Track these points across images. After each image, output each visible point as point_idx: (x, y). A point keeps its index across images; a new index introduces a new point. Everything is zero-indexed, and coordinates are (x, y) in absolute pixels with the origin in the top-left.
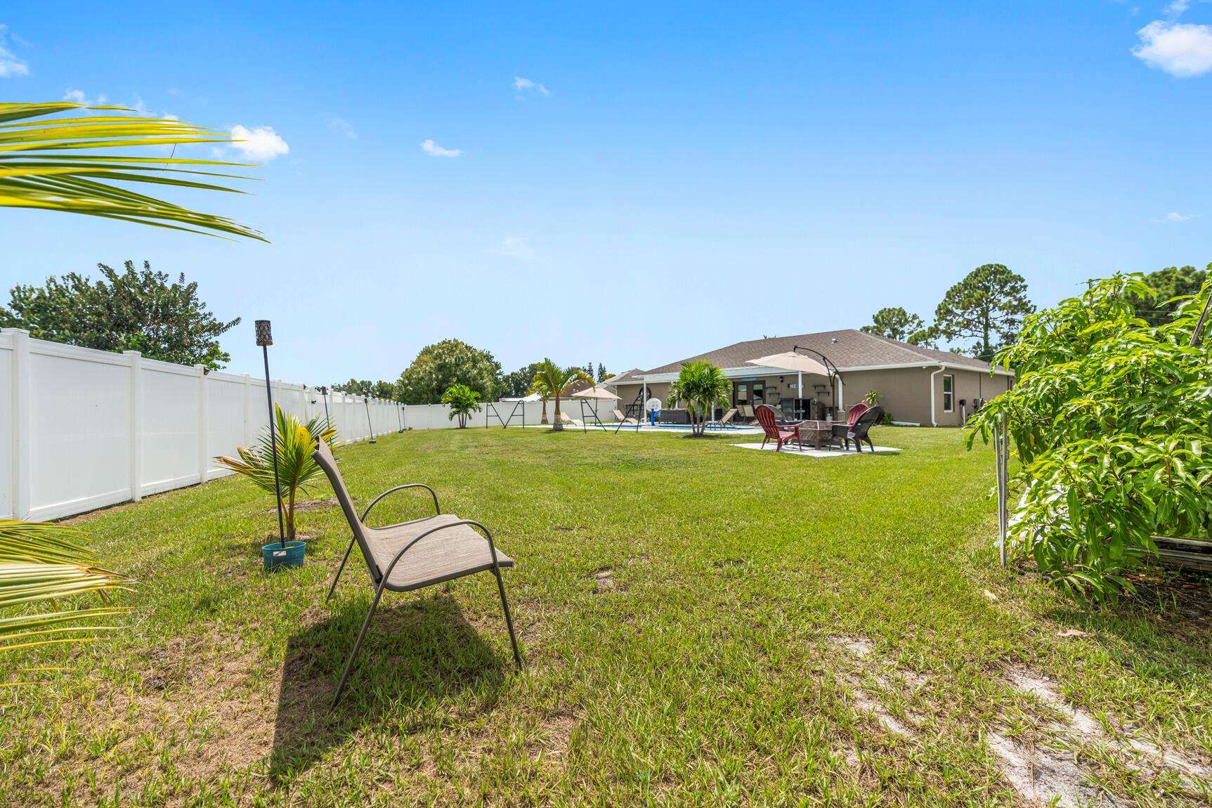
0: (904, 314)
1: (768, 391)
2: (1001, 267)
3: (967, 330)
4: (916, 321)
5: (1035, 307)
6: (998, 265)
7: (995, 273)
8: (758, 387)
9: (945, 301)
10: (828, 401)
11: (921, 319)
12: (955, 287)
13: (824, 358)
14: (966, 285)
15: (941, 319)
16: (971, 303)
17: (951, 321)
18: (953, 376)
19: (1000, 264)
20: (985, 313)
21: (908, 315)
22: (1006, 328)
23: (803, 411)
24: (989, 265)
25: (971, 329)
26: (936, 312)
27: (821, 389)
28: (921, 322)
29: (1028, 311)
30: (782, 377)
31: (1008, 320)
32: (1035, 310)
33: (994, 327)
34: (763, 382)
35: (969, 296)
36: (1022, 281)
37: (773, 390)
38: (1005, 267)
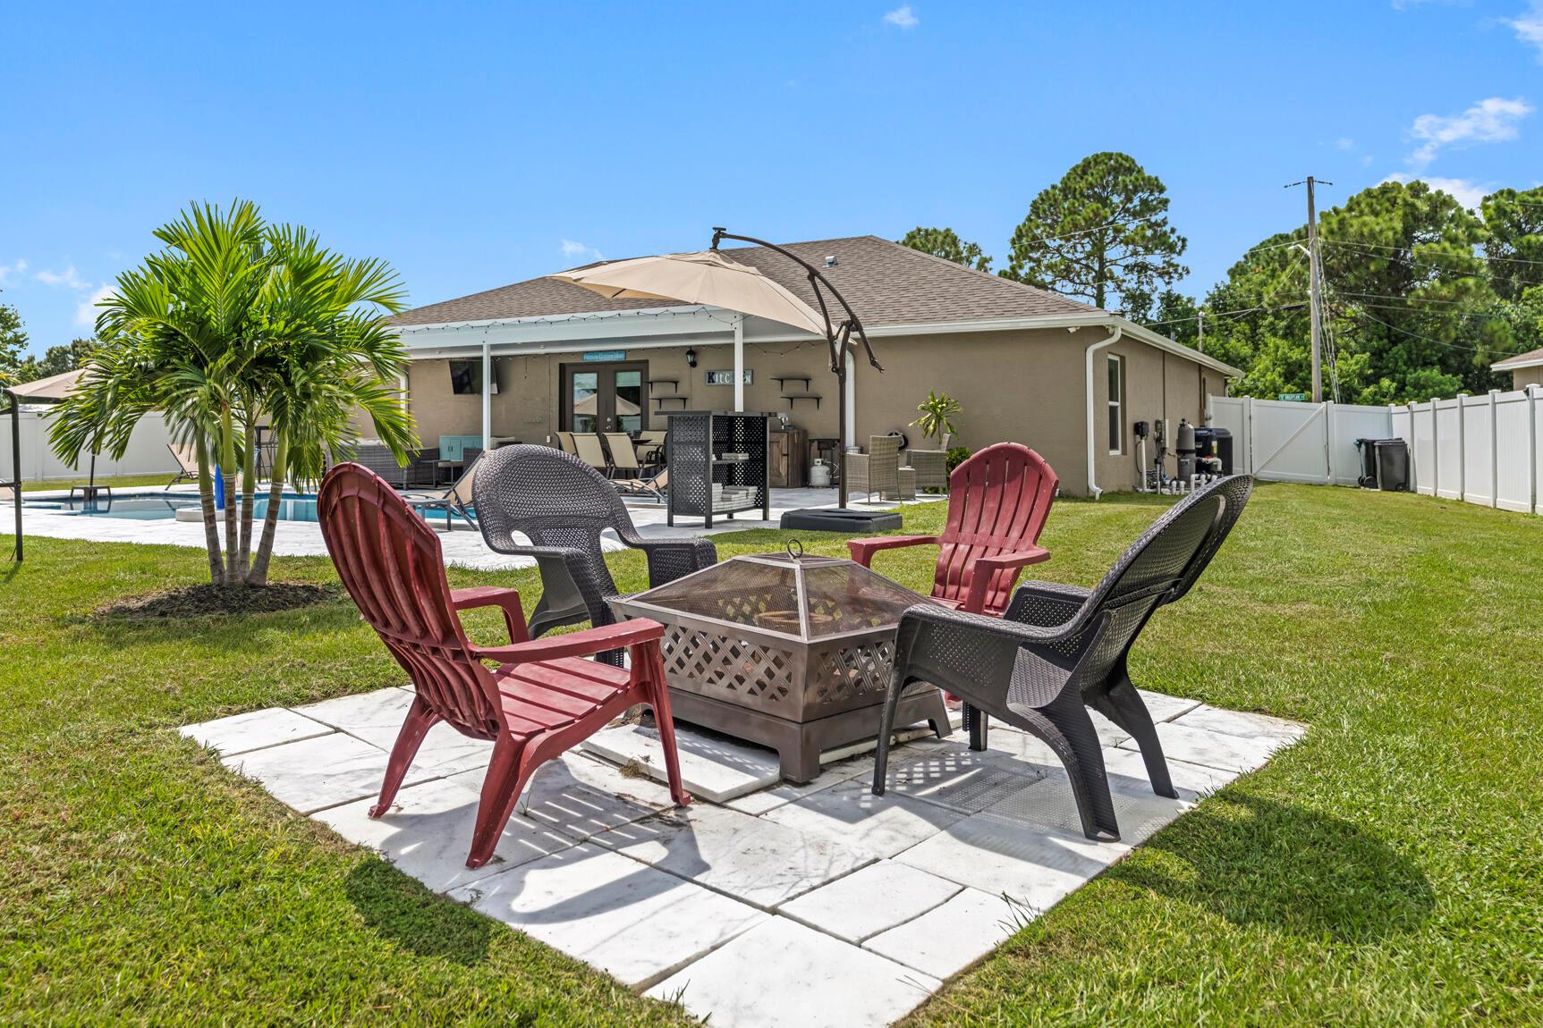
0: (955, 241)
1: (655, 392)
2: (1127, 159)
3: (1065, 282)
4: (976, 260)
5: (1184, 240)
6: (1121, 155)
7: (1116, 170)
8: (628, 379)
9: (1029, 219)
10: (819, 422)
11: (985, 254)
12: (1047, 193)
13: (813, 274)
14: (1066, 190)
15: (1022, 254)
16: (1076, 227)
17: (1038, 261)
18: (1123, 358)
19: (1125, 153)
20: (1099, 249)
21: (961, 245)
22: (1131, 282)
23: (743, 457)
24: (1105, 154)
25: (1072, 281)
26: (1013, 242)
27: (796, 388)
28: (986, 260)
29: (1171, 248)
30: (692, 351)
31: (1136, 265)
32: (1183, 247)
33: (1112, 278)
34: (641, 366)
35: (1073, 211)
36: (1162, 190)
37: (669, 390)
38: (1133, 161)
